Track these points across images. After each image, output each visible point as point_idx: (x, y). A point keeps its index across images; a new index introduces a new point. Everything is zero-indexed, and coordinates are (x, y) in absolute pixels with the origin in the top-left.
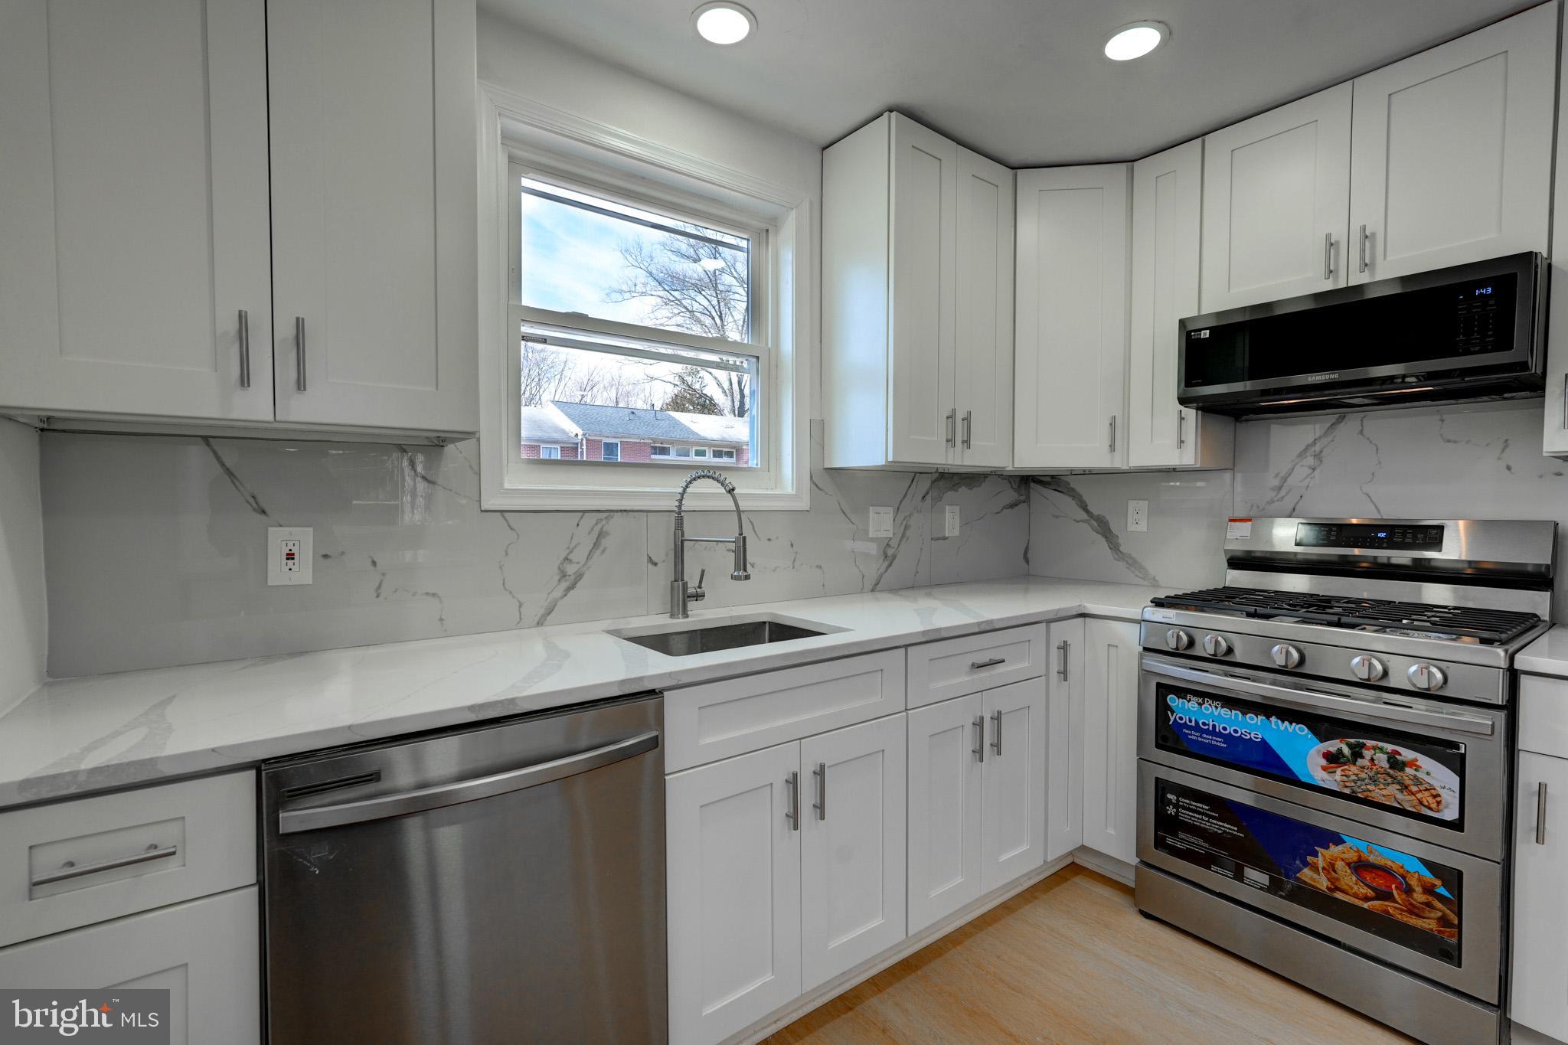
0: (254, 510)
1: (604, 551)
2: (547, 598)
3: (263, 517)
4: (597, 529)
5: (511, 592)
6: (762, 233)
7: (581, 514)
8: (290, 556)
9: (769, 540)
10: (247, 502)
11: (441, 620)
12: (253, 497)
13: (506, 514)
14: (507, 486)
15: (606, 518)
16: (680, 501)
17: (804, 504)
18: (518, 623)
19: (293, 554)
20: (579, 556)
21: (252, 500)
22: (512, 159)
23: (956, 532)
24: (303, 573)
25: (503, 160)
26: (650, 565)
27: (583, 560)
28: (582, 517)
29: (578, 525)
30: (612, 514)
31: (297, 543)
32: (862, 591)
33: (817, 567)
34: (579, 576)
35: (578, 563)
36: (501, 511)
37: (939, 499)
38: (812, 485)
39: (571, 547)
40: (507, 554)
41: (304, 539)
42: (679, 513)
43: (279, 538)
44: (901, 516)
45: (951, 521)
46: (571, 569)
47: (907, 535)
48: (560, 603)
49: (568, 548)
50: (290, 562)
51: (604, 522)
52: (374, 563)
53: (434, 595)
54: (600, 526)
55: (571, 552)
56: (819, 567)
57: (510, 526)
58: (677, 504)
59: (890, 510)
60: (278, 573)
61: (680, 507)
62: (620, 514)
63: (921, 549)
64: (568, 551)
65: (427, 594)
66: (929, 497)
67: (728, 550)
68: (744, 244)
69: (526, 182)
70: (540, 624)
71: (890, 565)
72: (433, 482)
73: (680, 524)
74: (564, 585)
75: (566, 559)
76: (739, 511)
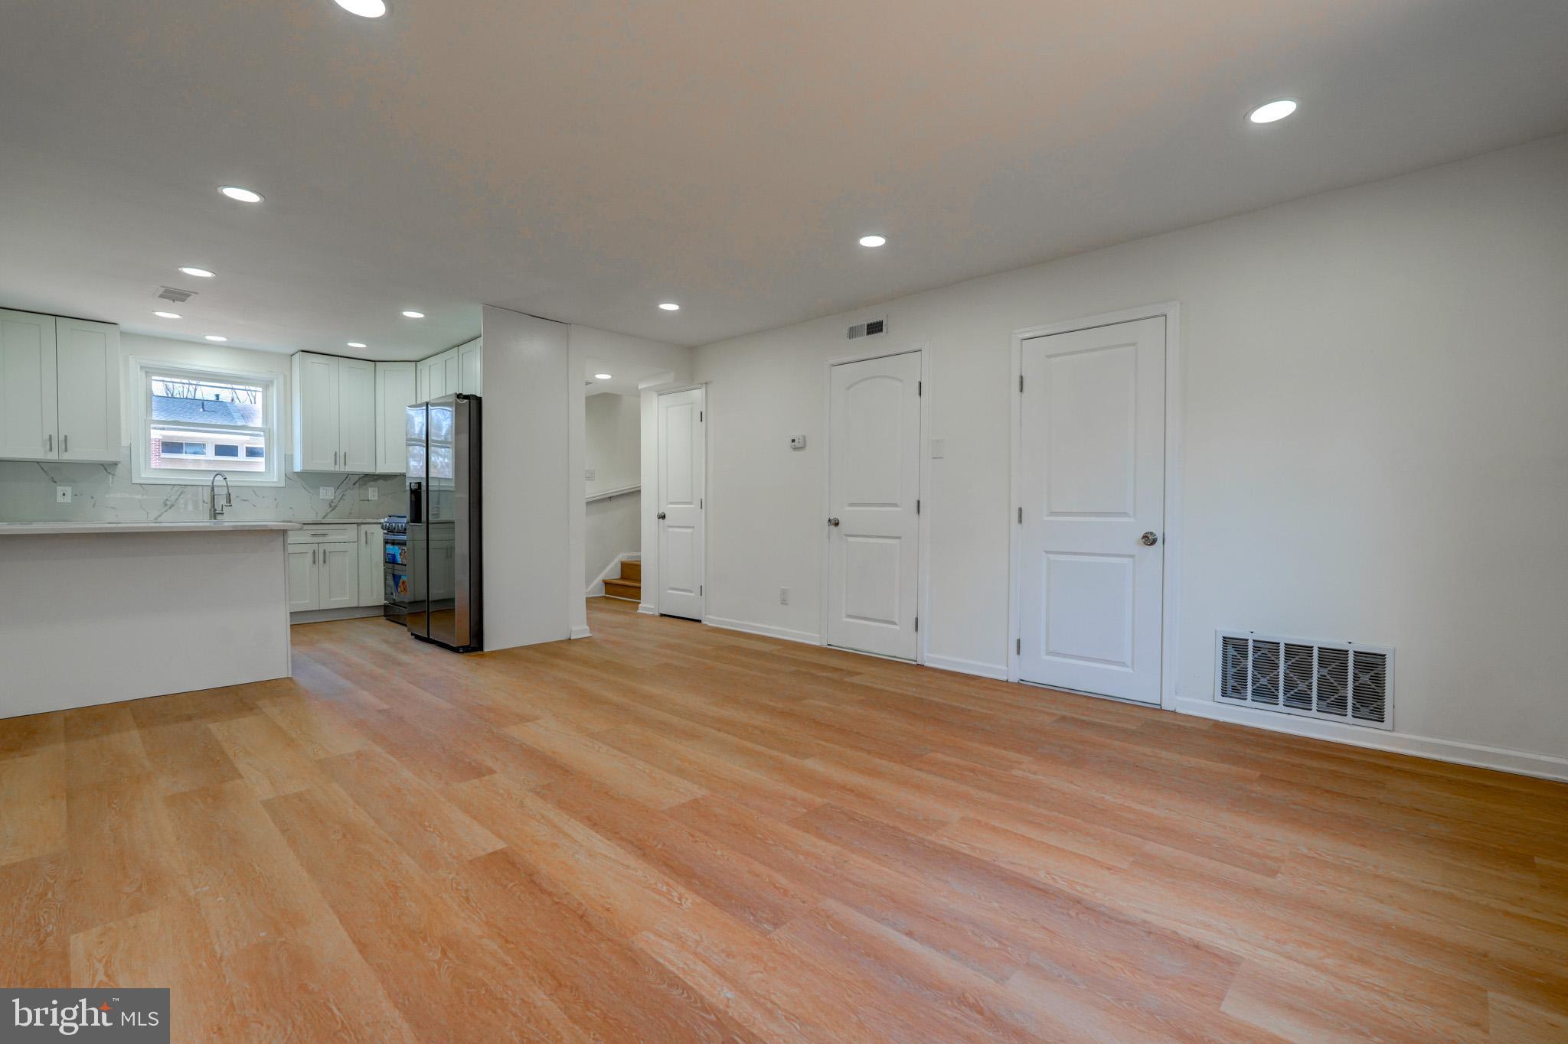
0: (53, 481)
1: (183, 498)
2: (159, 512)
3: (55, 484)
6: (267, 385)
7: (173, 485)
8: (64, 494)
9: (263, 497)
10: (50, 479)
11: (117, 516)
13: (142, 485)
14: (142, 476)
15: (184, 487)
17: (282, 484)
21: (52, 479)
22: (146, 372)
23: (376, 498)
25: (144, 375)
27: (174, 500)
28: (173, 487)
29: (171, 489)
30: (187, 486)
31: (66, 491)
34: (172, 505)
35: (172, 502)
36: (140, 484)
37: (365, 484)
38: (286, 478)
39: (170, 495)
41: (68, 490)
42: (212, 486)
43: (60, 489)
44: (339, 491)
45: (372, 493)
46: (169, 503)
47: (343, 499)
48: (164, 514)
49: (168, 496)
50: (64, 496)
51: (183, 489)
52: (93, 497)
54: (181, 490)
55: (169, 498)
57: (144, 488)
59: (333, 488)
60: (60, 499)
61: (213, 483)
62: (190, 486)
63: (353, 504)
66: (357, 485)
68: (261, 389)
69: (154, 378)
70: (156, 520)
71: (334, 510)
72: (114, 475)
73: (213, 490)
74: (167, 508)
75: (167, 500)
76: (227, 485)
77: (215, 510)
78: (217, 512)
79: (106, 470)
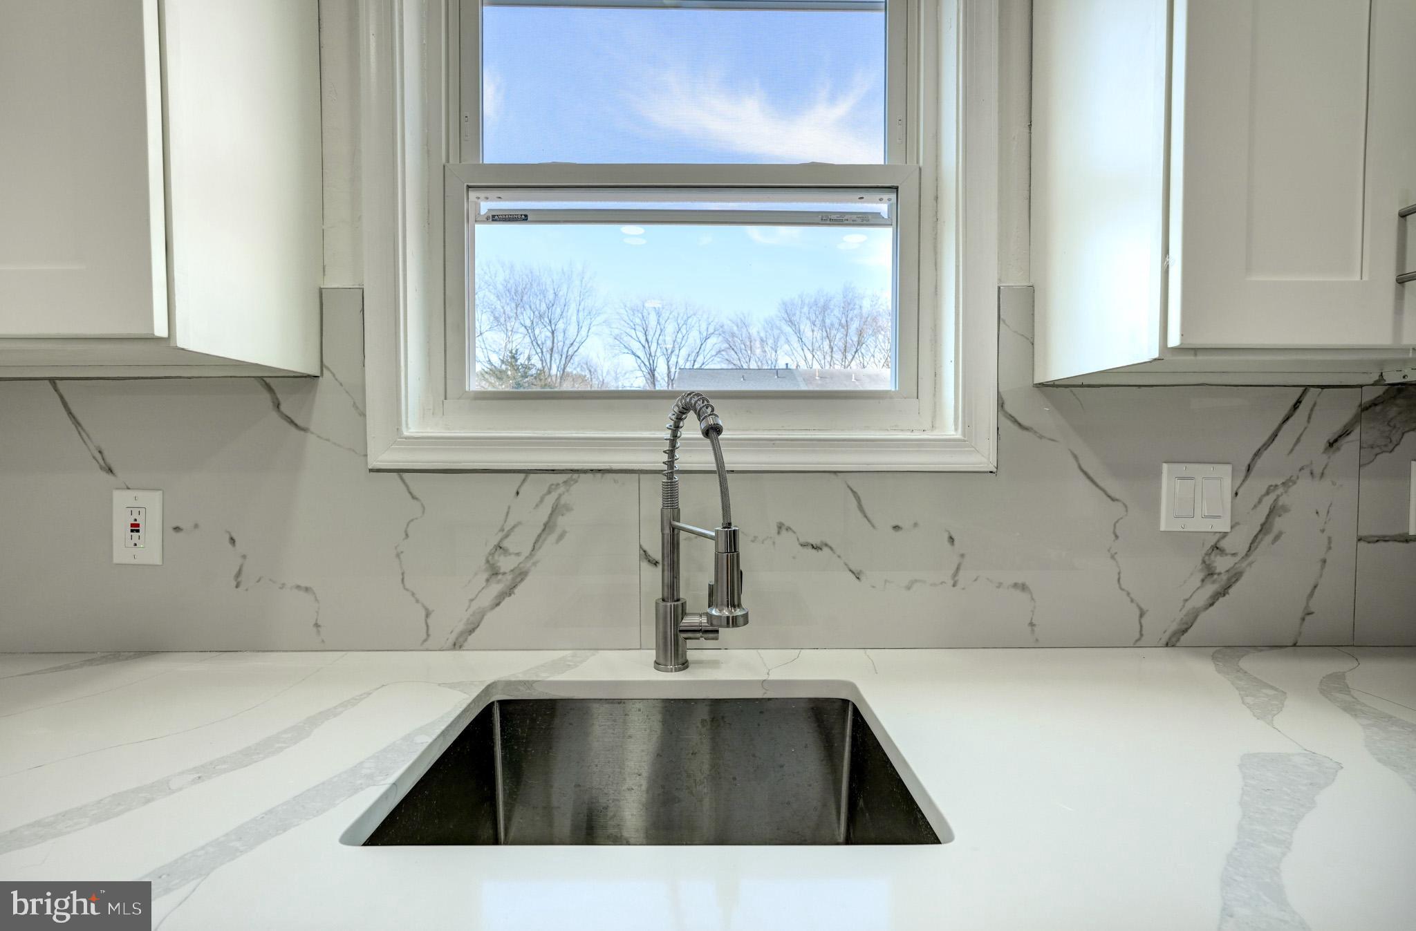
0: (101, 468)
1: (561, 537)
2: (469, 606)
3: (109, 477)
4: (550, 500)
5: (413, 594)
7: (522, 476)
8: (135, 528)
9: (896, 528)
10: (94, 457)
11: (317, 625)
12: (100, 452)
13: (405, 475)
14: (405, 432)
15: (565, 482)
16: (671, 453)
17: (983, 457)
18: (425, 640)
19: (138, 525)
20: (520, 543)
21: (98, 456)
24: (149, 549)
26: (645, 565)
27: (526, 551)
28: (524, 480)
29: (518, 493)
30: (575, 476)
31: (142, 511)
32: (1138, 643)
33: (1015, 585)
34: (521, 575)
35: (518, 554)
36: (400, 471)
37: (1387, 448)
38: (1007, 423)
39: (506, 529)
40: (407, 535)
41: (151, 507)
42: (670, 476)
43: (123, 504)
44: (1257, 485)
46: (506, 564)
47: (1275, 531)
48: (489, 617)
49: (502, 530)
50: (135, 534)
51: (562, 489)
52: (232, 540)
53: (307, 589)
54: (554, 495)
55: (507, 536)
56: (1023, 587)
57: (410, 493)
58: (665, 458)
59: (1225, 473)
60: (123, 550)
61: (671, 463)
62: (590, 475)
63: (1324, 561)
64: (501, 535)
65: (298, 587)
66: (1353, 444)
67: (803, 545)
70: (457, 646)
71: (1224, 592)
72: (304, 430)
73: (671, 495)
74: (496, 589)
75: (499, 547)
76: (721, 472)
77: (681, 611)
78: (688, 621)
79: (277, 406)
